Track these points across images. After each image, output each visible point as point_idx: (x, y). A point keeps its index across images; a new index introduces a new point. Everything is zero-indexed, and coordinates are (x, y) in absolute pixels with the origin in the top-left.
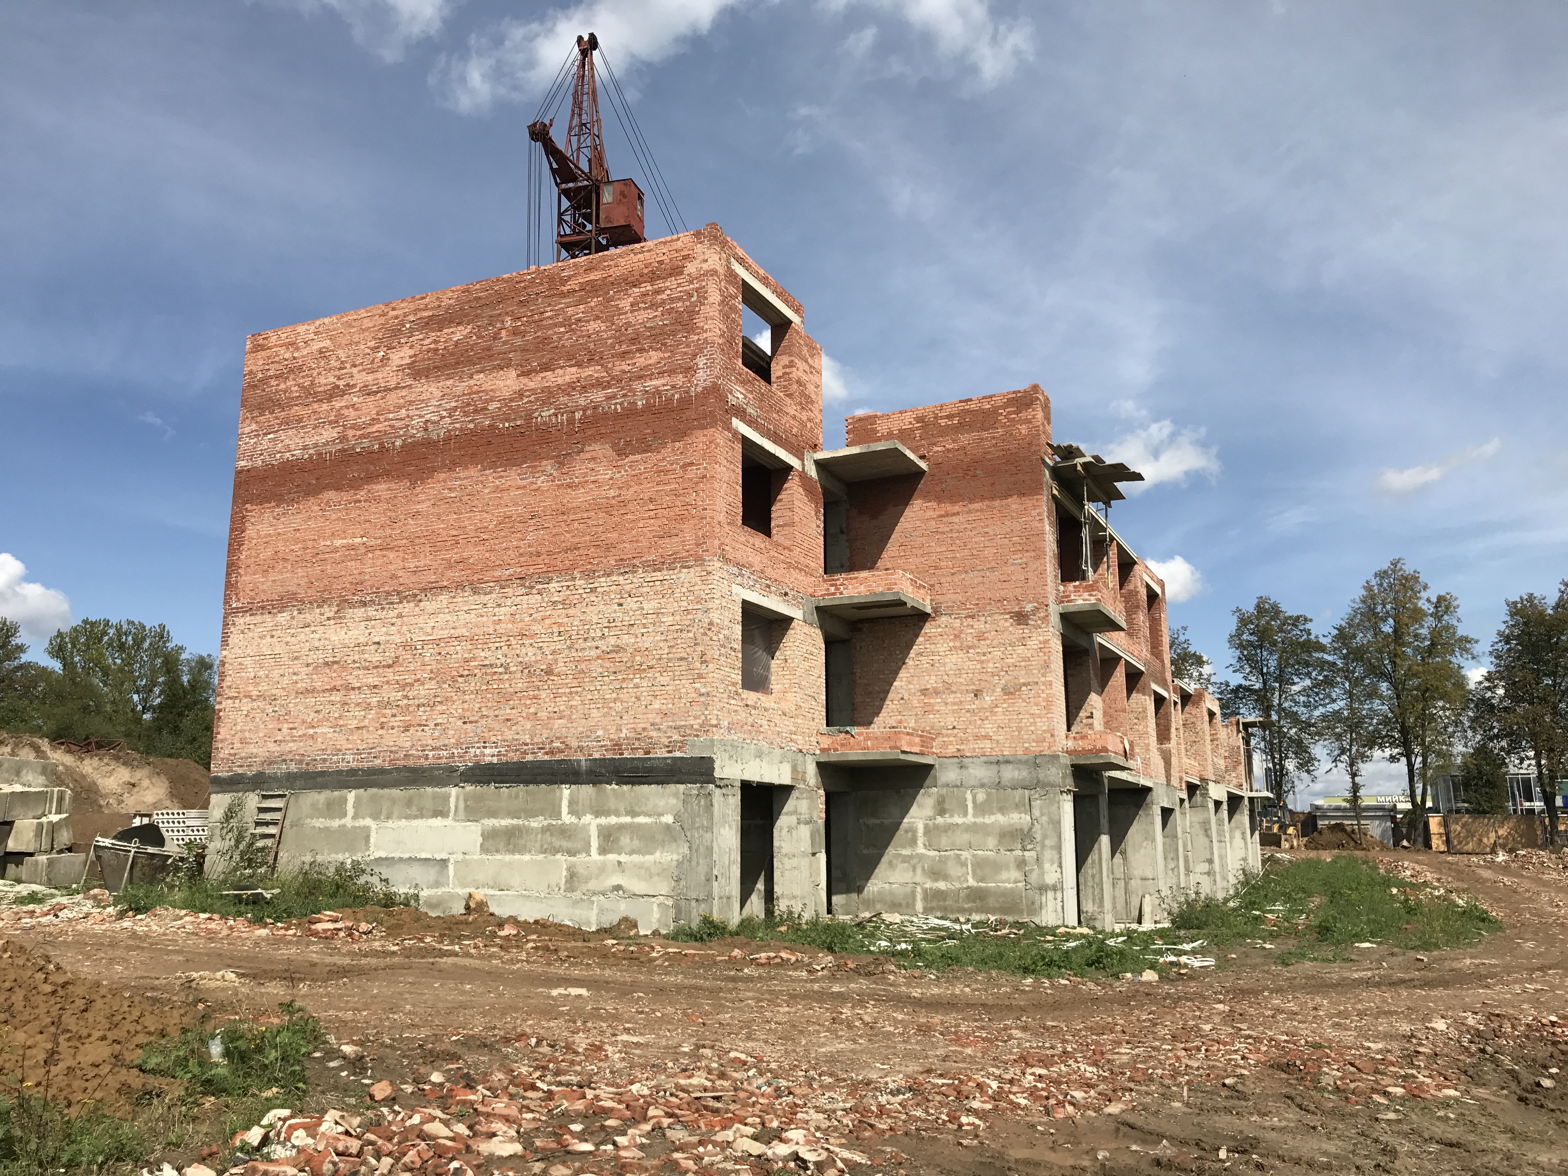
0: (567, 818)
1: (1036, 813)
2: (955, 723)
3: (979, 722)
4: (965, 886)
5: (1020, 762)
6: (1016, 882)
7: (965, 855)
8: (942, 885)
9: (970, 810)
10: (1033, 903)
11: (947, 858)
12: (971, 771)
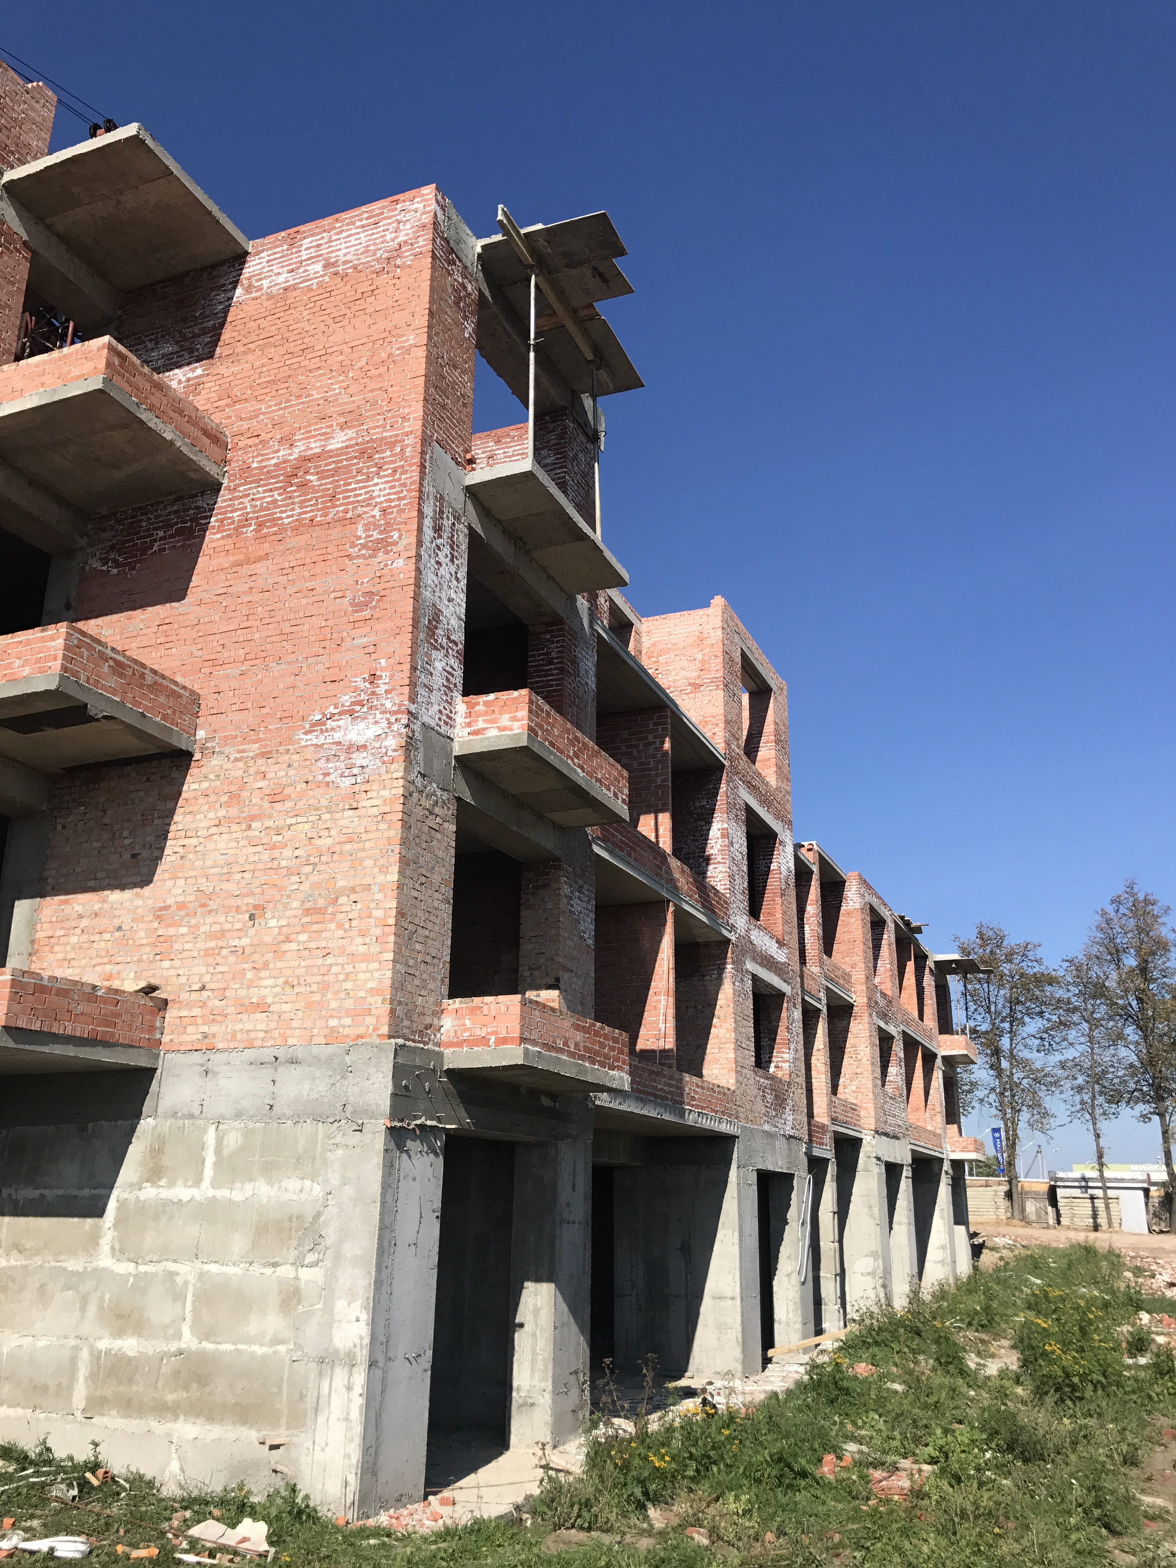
2: (207, 978)
3: (249, 975)
4: (173, 1347)
5: (317, 1060)
6: (277, 1341)
7: (186, 1271)
8: (130, 1345)
9: (209, 1171)
10: (302, 1396)
11: (150, 1279)
12: (222, 1082)
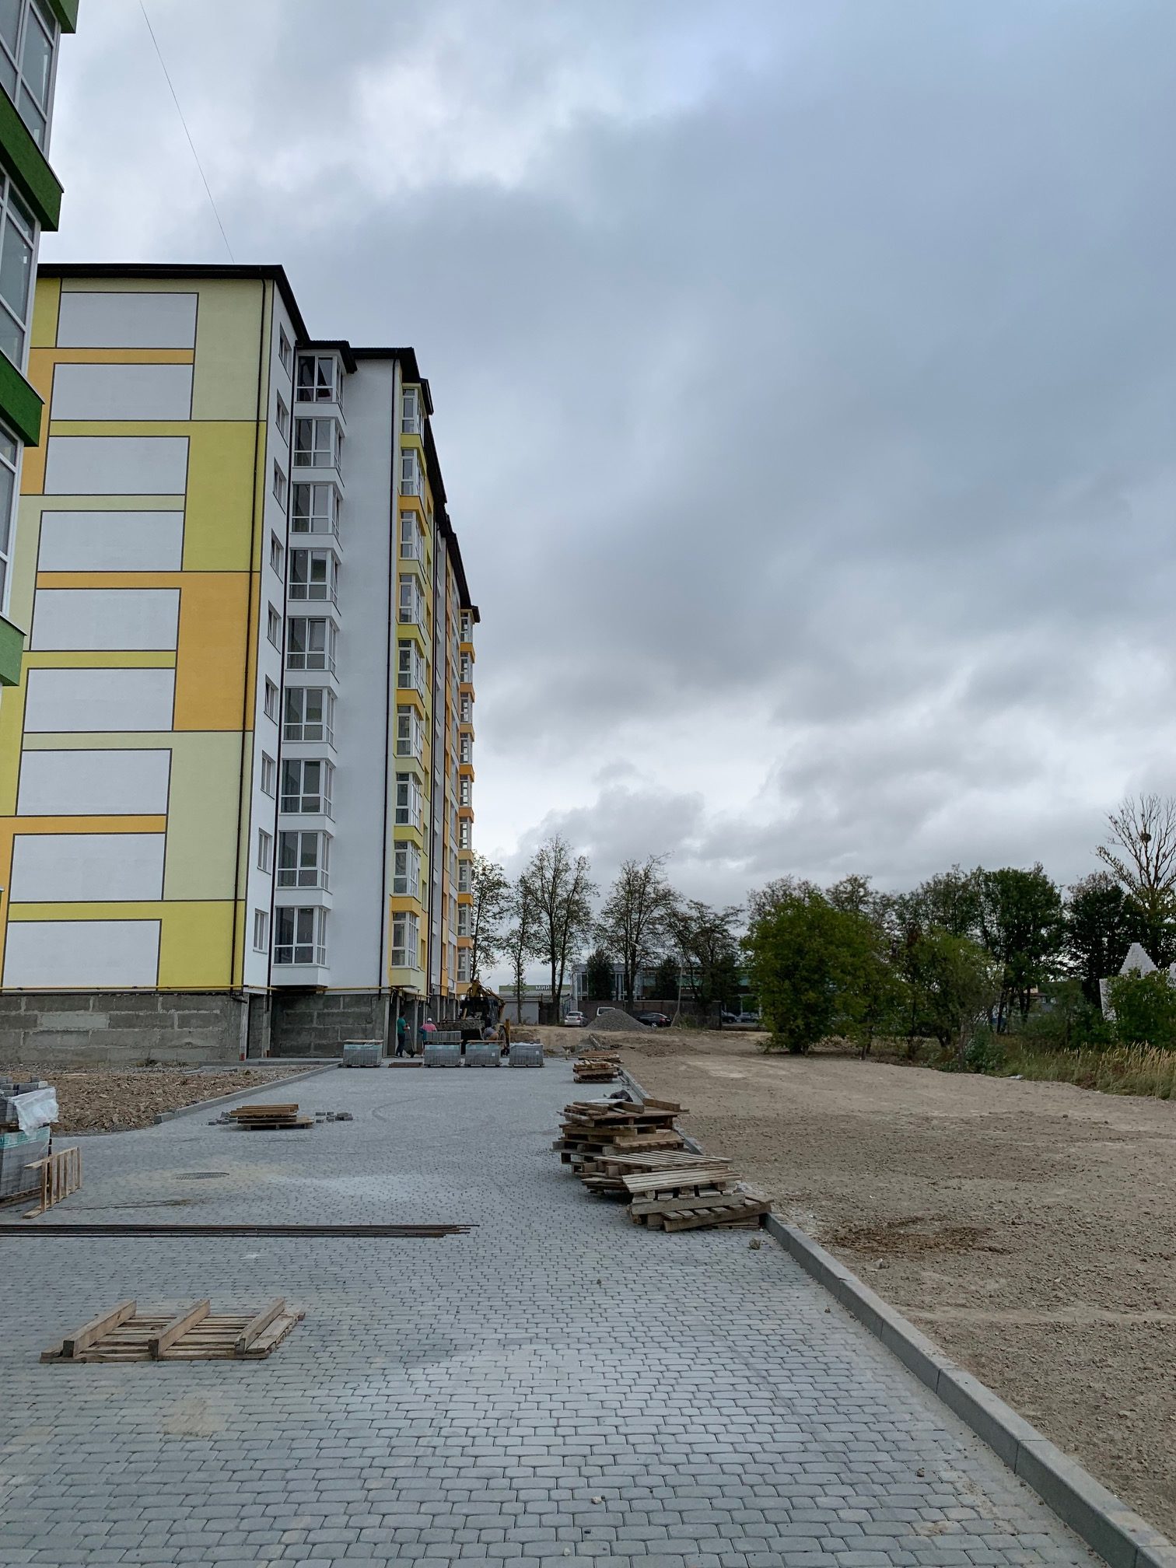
0: (161, 1011)
1: (374, 1007)
11: (328, 1029)
